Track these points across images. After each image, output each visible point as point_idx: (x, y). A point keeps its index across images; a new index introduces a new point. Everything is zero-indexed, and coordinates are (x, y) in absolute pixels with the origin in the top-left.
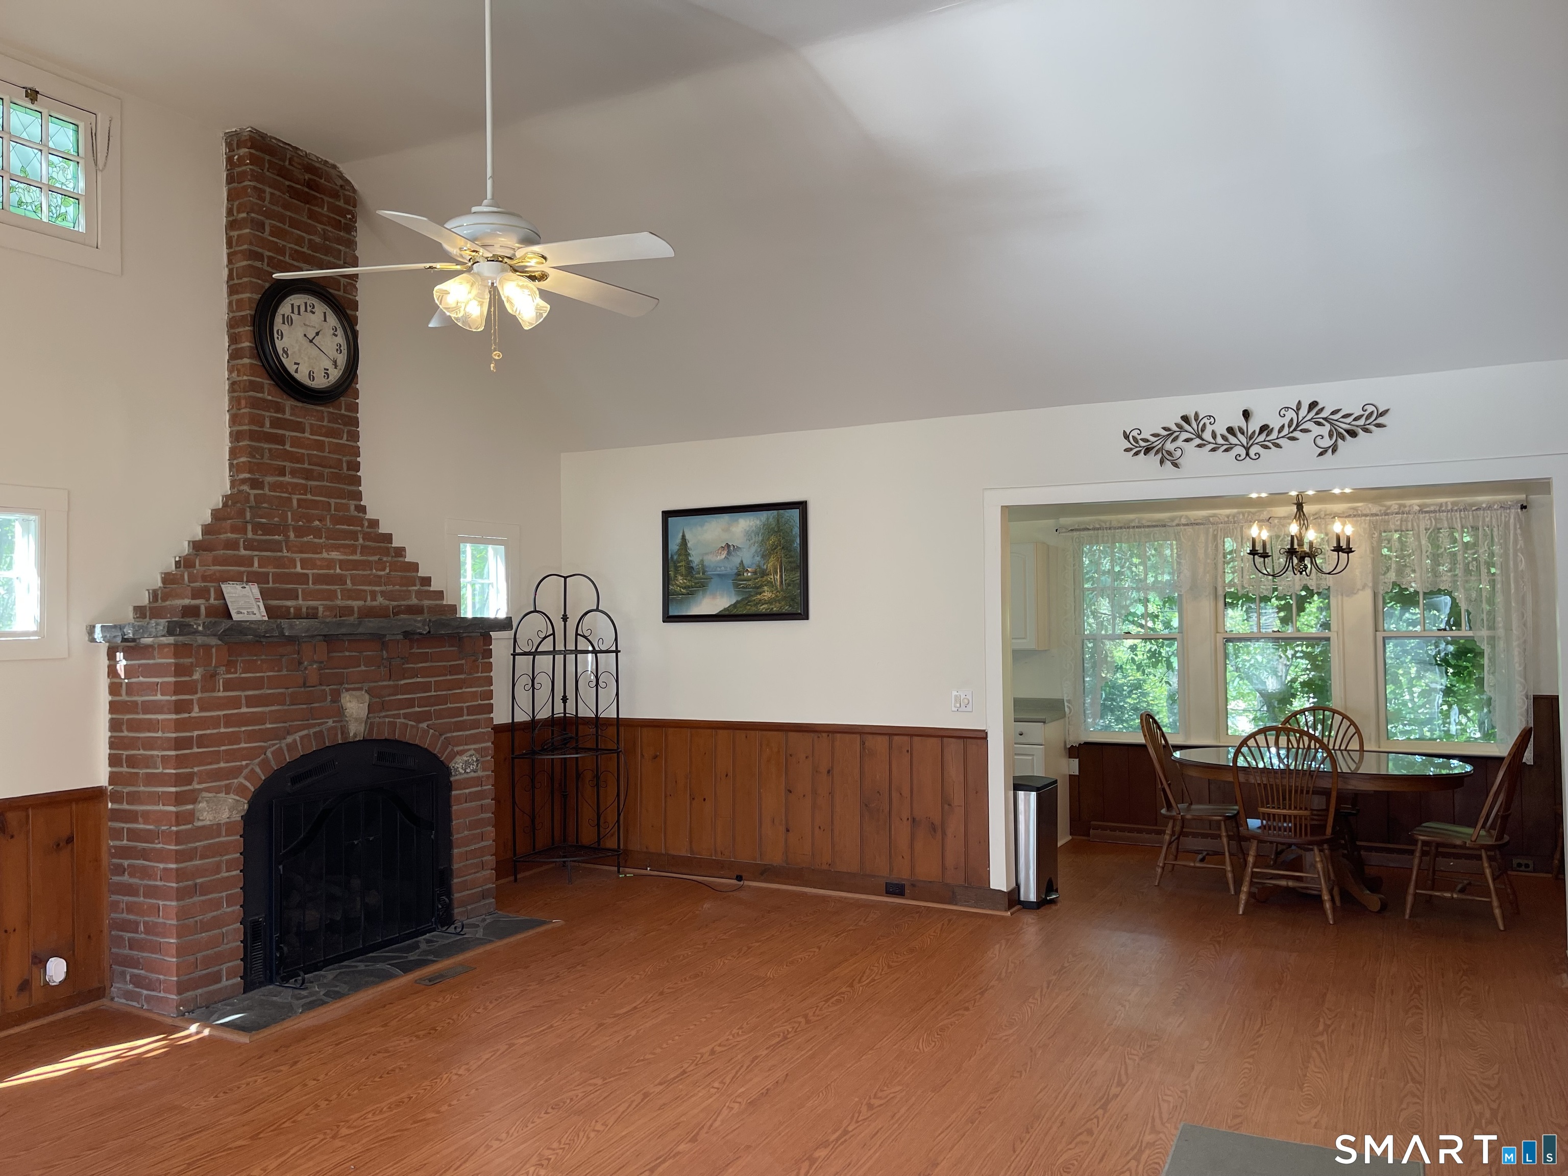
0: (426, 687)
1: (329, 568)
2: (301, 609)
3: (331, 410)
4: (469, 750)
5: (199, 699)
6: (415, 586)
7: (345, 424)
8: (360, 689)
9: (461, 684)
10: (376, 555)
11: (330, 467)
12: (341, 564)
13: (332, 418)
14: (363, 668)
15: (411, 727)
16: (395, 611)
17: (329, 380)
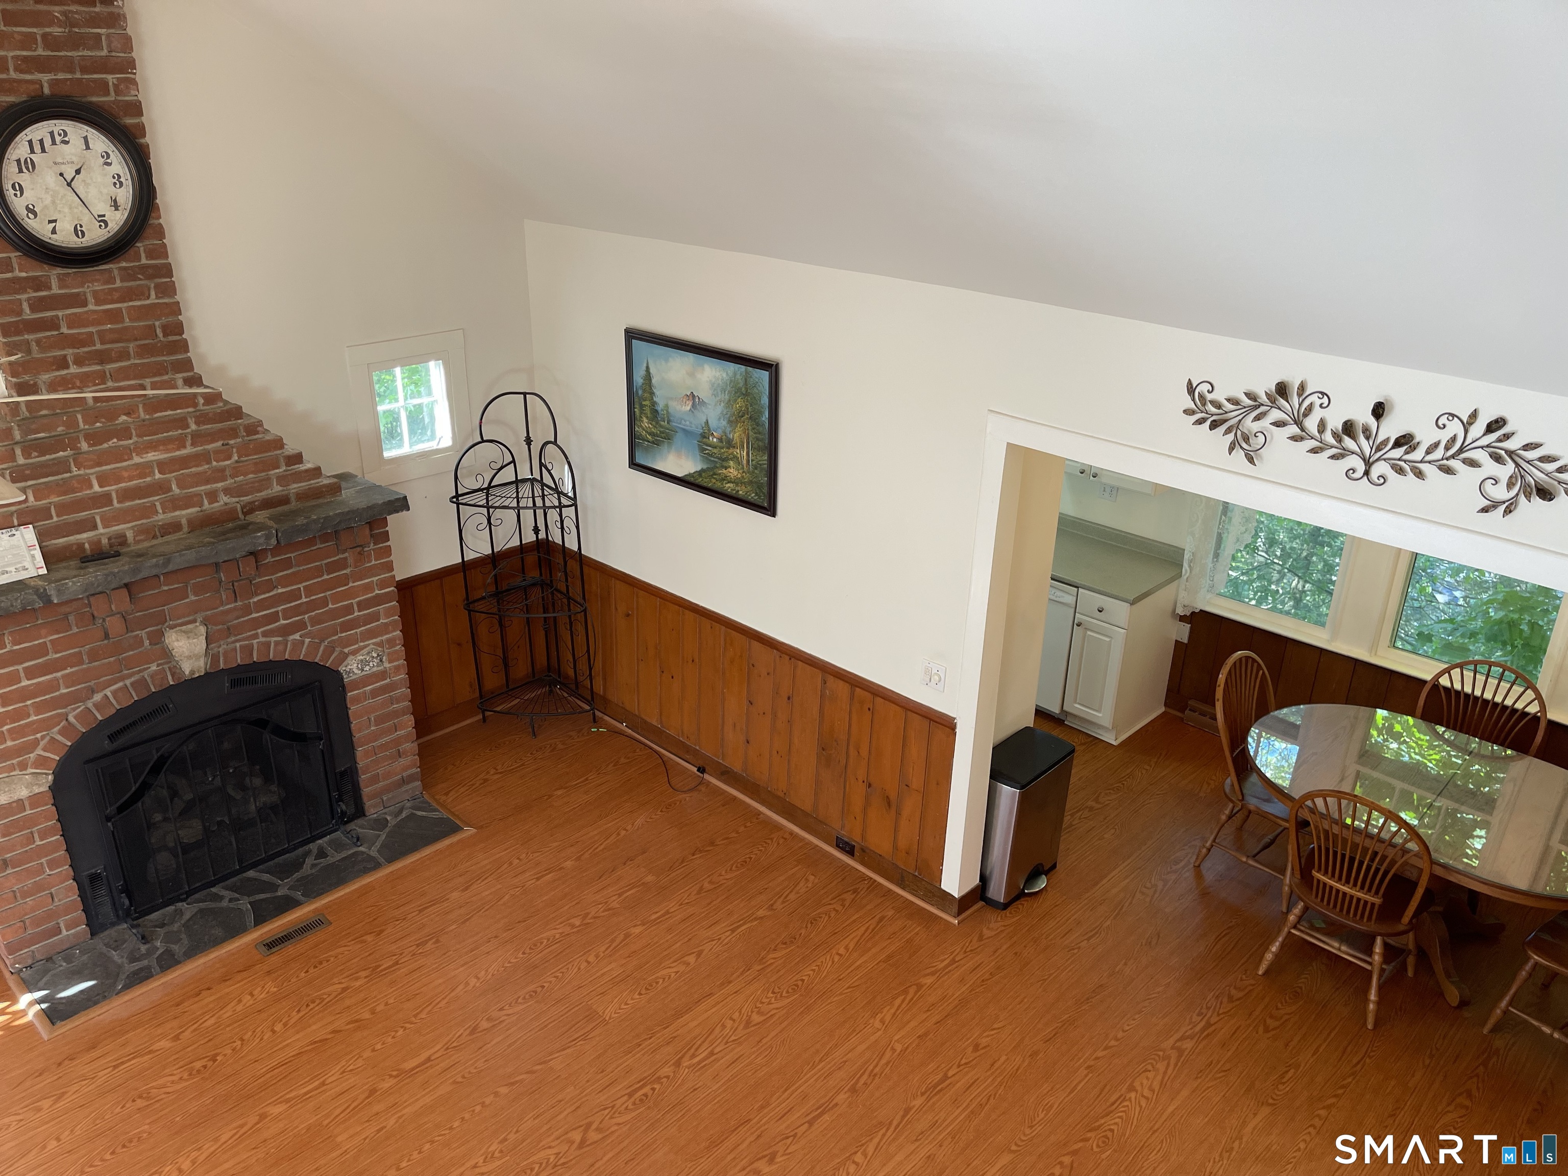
0: (295, 595)
1: (142, 476)
2: (99, 541)
3: (124, 264)
4: (369, 645)
6: (278, 468)
7: (150, 277)
8: (194, 621)
9: (344, 581)
10: (217, 441)
11: (136, 340)
12: (162, 466)
13: (128, 275)
14: (193, 598)
15: (277, 643)
16: (245, 510)
17: (108, 228)
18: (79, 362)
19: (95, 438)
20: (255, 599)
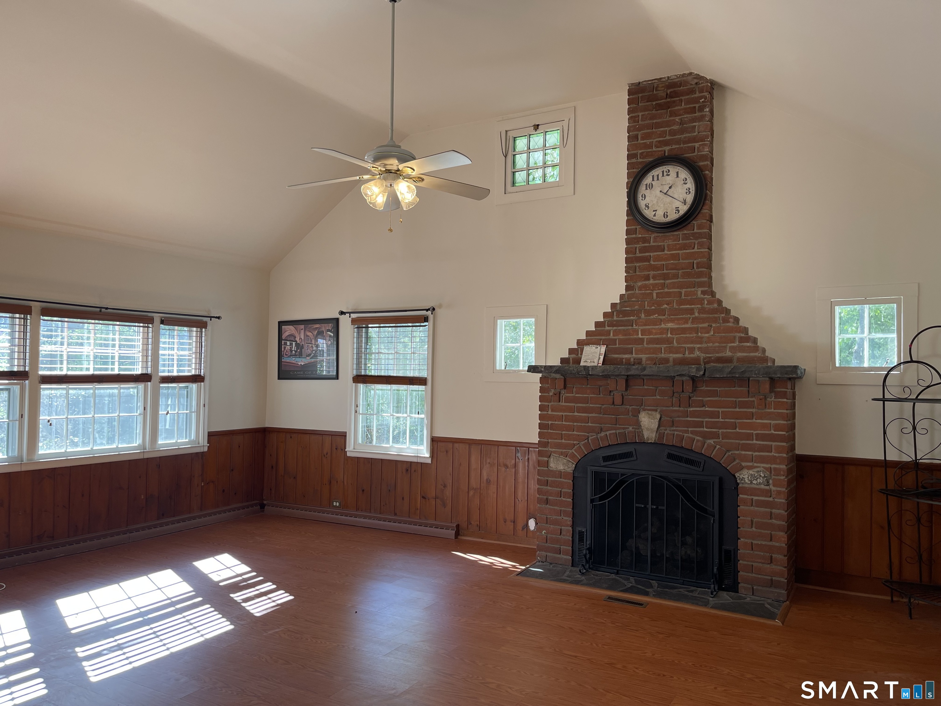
0: (715, 415)
1: (661, 333)
2: (631, 359)
3: (685, 232)
4: (759, 467)
5: (552, 405)
6: (734, 342)
7: (696, 238)
8: (656, 411)
9: (751, 416)
10: (705, 323)
11: (683, 269)
12: (673, 330)
13: (686, 237)
14: (658, 397)
15: (698, 441)
16: (705, 361)
17: (679, 213)
18: (654, 277)
19: (649, 313)
20: (691, 409)
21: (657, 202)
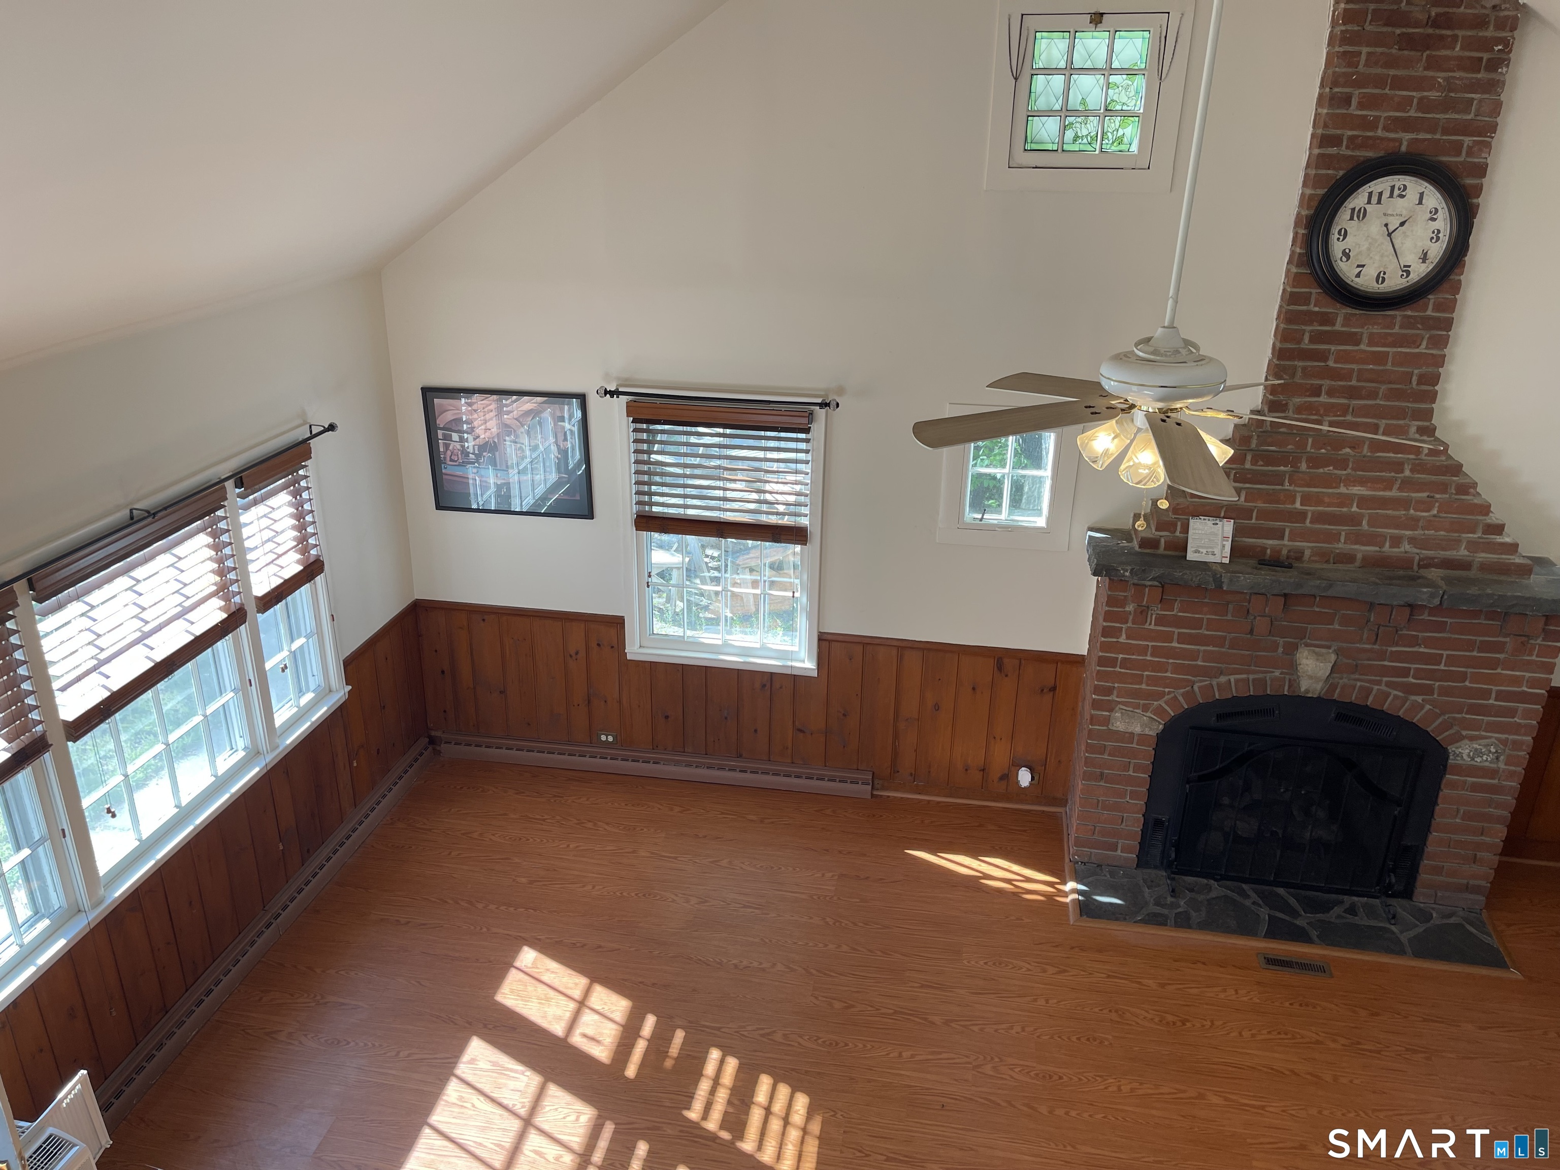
0: (1431, 659)
1: (1340, 505)
2: (1280, 551)
3: (1409, 313)
4: (1488, 738)
5: (1128, 629)
6: (1473, 532)
7: (1429, 328)
8: (1329, 647)
9: (1495, 664)
10: (1424, 492)
11: (1390, 383)
12: (1363, 502)
13: (1409, 323)
14: (1337, 627)
15: (1396, 697)
16: (1421, 563)
17: (1409, 278)
18: (1330, 393)
19: (1315, 462)
20: (1394, 649)
21: (1369, 249)
